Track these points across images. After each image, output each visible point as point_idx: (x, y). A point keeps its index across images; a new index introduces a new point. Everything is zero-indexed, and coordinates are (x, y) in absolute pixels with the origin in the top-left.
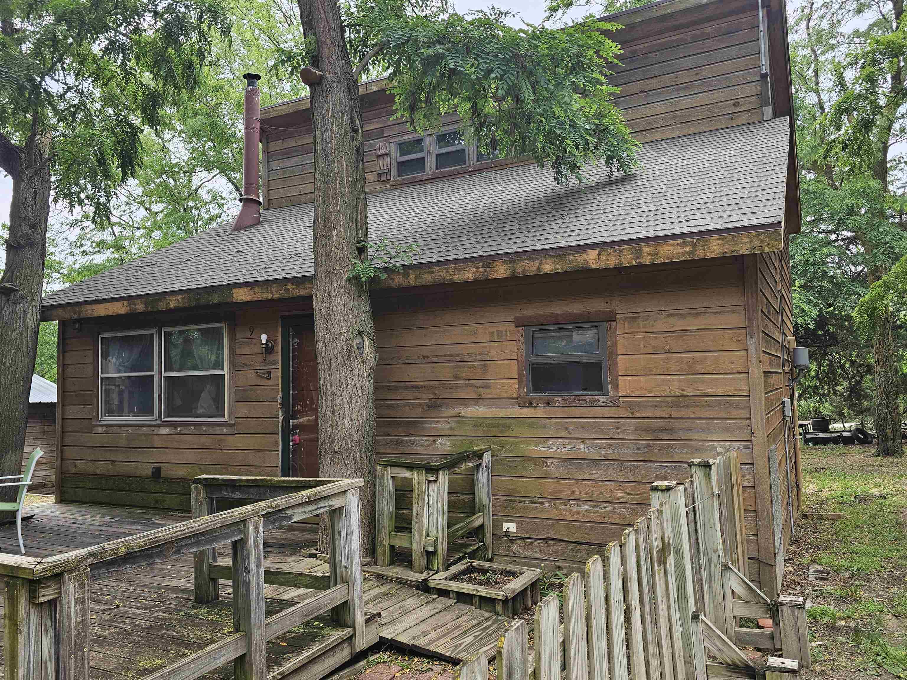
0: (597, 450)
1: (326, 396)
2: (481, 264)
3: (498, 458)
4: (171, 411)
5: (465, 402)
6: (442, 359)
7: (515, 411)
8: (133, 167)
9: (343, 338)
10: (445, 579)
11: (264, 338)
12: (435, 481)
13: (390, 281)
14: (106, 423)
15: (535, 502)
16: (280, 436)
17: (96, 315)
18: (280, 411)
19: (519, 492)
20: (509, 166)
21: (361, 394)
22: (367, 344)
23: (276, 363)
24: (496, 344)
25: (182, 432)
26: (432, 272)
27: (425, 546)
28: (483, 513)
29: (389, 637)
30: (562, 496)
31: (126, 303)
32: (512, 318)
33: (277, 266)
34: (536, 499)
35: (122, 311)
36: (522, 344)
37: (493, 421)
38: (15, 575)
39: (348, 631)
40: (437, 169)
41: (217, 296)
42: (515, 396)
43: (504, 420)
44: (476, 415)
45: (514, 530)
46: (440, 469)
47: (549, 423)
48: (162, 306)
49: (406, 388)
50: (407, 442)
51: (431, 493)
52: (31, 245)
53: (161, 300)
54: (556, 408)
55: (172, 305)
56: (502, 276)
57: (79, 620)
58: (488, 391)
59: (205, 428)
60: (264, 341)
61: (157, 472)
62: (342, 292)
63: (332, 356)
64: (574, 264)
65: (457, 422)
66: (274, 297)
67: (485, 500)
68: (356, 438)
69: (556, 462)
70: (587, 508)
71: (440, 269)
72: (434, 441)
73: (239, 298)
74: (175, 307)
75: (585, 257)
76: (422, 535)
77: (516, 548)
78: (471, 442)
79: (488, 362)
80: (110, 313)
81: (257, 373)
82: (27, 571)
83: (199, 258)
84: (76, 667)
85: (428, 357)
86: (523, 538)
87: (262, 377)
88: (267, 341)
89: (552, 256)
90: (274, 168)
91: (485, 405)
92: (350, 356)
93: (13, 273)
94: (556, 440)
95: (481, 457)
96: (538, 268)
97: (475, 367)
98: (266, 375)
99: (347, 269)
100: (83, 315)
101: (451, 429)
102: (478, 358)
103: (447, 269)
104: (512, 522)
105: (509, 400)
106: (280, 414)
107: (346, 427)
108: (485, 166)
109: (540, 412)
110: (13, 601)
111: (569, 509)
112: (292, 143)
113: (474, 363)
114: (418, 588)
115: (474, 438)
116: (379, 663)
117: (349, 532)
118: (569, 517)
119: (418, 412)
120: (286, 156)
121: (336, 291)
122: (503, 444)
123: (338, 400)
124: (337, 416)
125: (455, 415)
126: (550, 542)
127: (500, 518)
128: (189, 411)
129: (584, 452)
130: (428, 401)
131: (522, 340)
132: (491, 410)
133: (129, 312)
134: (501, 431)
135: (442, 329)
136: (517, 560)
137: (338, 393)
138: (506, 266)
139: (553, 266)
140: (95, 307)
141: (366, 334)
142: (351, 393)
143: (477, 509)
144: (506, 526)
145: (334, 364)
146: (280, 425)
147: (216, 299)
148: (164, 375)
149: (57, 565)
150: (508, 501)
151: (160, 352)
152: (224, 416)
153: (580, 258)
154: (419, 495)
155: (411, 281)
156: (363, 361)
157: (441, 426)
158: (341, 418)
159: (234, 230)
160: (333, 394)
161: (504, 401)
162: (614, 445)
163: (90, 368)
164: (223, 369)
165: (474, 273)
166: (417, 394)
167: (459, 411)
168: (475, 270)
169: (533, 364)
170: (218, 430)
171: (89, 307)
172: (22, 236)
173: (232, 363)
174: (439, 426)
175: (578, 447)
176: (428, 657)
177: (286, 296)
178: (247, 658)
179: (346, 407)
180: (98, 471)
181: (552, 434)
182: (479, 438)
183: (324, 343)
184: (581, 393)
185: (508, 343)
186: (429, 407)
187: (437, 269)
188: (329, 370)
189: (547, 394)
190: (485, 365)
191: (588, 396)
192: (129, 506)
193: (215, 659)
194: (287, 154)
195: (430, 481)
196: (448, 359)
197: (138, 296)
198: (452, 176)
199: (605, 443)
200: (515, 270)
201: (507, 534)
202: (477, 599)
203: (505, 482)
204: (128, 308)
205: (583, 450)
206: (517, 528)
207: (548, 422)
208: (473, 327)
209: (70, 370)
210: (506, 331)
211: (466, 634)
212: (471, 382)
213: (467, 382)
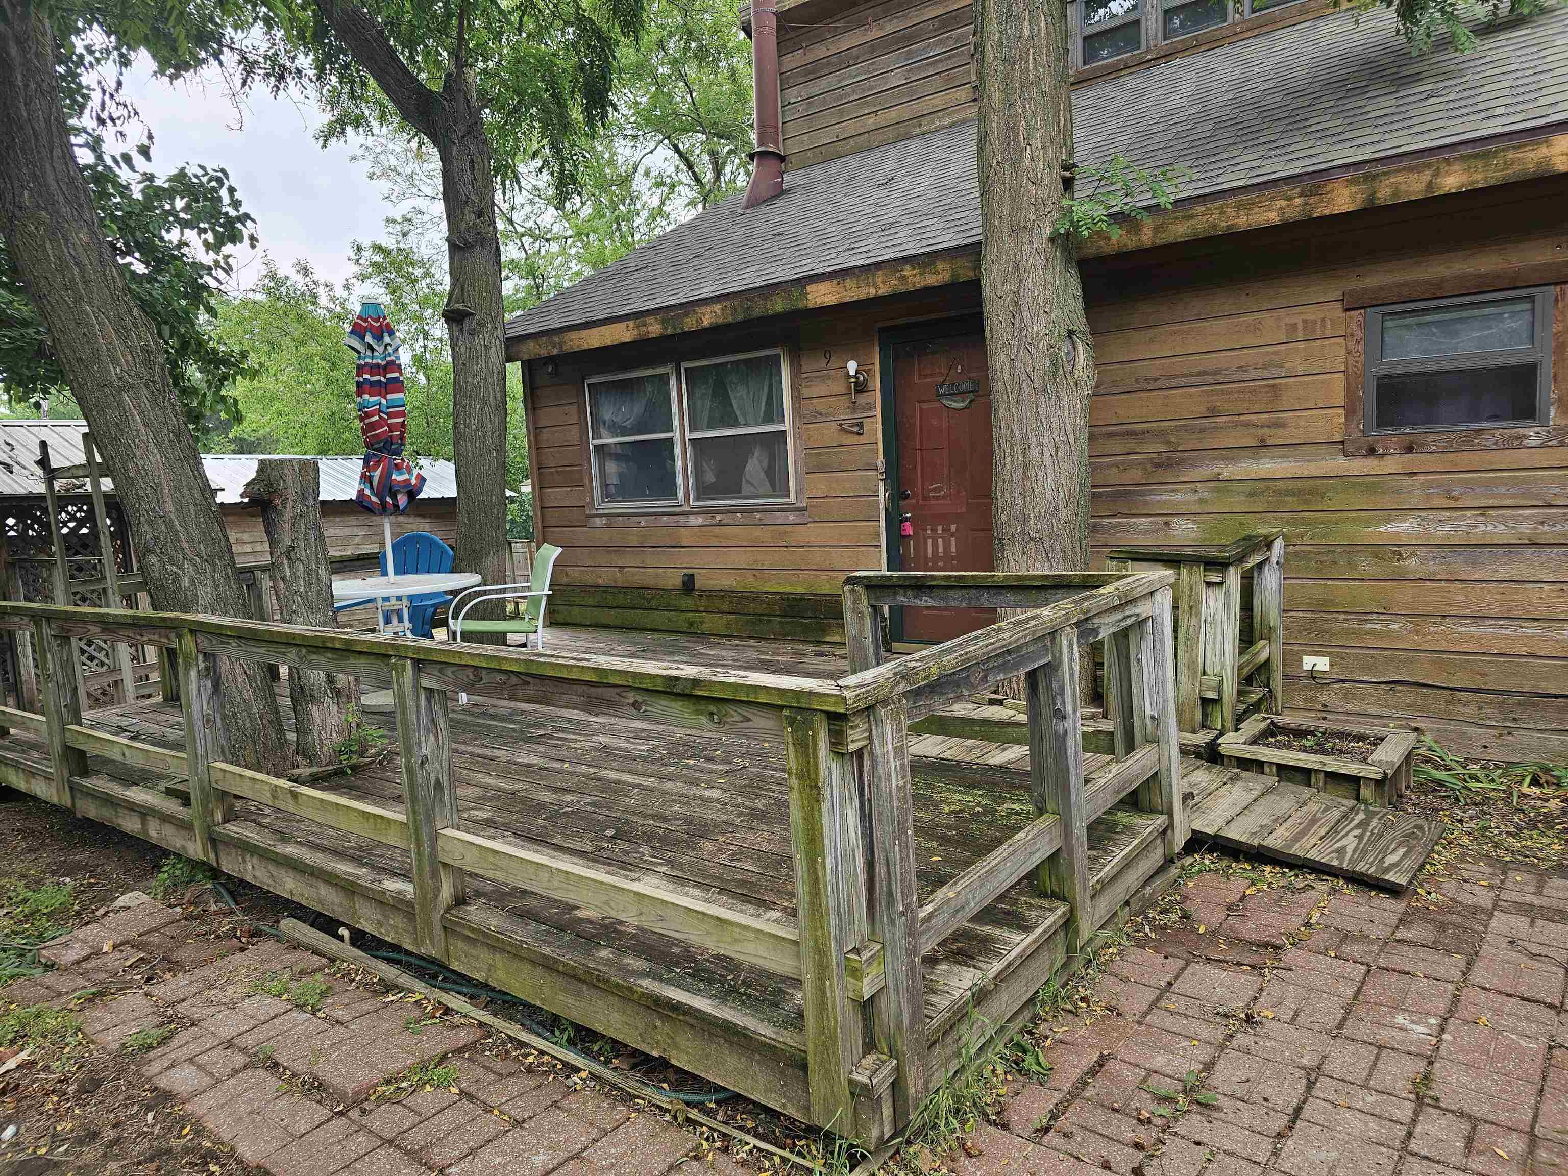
0: (1513, 528)
1: (1012, 448)
2: (1298, 190)
3: (1297, 549)
4: (703, 491)
5: (1230, 453)
6: (1181, 381)
7: (1338, 464)
8: (603, 107)
9: (1043, 345)
10: (1245, 743)
11: (852, 366)
12: (1221, 584)
13: (1102, 243)
14: (606, 511)
15: (1372, 622)
16: (883, 523)
17: (586, 347)
18: (881, 484)
19: (1338, 605)
20: (1227, 41)
21: (1072, 442)
22: (1081, 354)
23: (871, 407)
24: (1302, 345)
25: (724, 522)
26: (1191, 217)
27: (1200, 691)
28: (1269, 639)
29: (1211, 831)
30: (1430, 610)
31: (631, 324)
32: (1337, 295)
33: (870, 243)
34: (1375, 616)
35: (627, 337)
36: (1358, 342)
37: (1290, 485)
38: (804, 705)
39: (1161, 820)
40: (1085, 63)
41: (780, 300)
42: (1338, 438)
43: (1312, 482)
44: (1253, 476)
45: (1327, 668)
46: (1231, 564)
47: (1410, 483)
48: (689, 324)
49: (1111, 435)
50: (1113, 526)
51: (1211, 604)
52: (483, 242)
53: (686, 315)
54: (1428, 456)
55: (706, 323)
56: (1344, 209)
57: (900, 783)
58: (1280, 431)
59: (758, 516)
60: (852, 373)
61: (689, 584)
62: (1040, 261)
63: (1024, 377)
64: (1517, 167)
65: (1218, 490)
66: (880, 292)
67: (1274, 618)
68: (1063, 515)
69: (1420, 552)
70: (1486, 629)
71: (1208, 209)
72: (1167, 524)
73: (819, 300)
74: (711, 324)
75: (1544, 151)
76: (1196, 672)
77: (1325, 696)
78: (1241, 524)
79: (1283, 381)
80: (608, 342)
81: (841, 425)
82: (832, 700)
83: (712, 251)
84: (901, 859)
85: (1156, 380)
86: (1343, 681)
87: (852, 432)
88: (857, 372)
89: (1462, 158)
90: (793, 101)
91: (1272, 458)
92: (1055, 374)
93: (462, 288)
94: (1423, 514)
95: (1269, 545)
96: (1430, 185)
97: (1253, 391)
98: (855, 429)
99: (1049, 219)
100: (566, 348)
101: (1201, 501)
102: (1261, 373)
103: (1222, 207)
104: (1323, 654)
105: (1324, 447)
106: (881, 489)
107: (1049, 496)
108: (1180, 47)
109: (1392, 464)
110: (805, 748)
111: (1443, 631)
112: (820, 51)
113: (1251, 384)
114: (1199, 756)
115: (1247, 516)
116: (1201, 871)
117: (1159, 658)
118: (1444, 646)
119: (1136, 475)
120: (812, 76)
121: (1031, 260)
122: (1306, 523)
123: (1035, 453)
124: (1033, 479)
125: (1209, 478)
126: (1399, 688)
127: (1296, 648)
128: (734, 490)
129: (1485, 533)
130: (1155, 455)
131: (1359, 334)
132: (1284, 465)
133: (638, 338)
134: (1307, 502)
135: (1185, 327)
136: (1330, 717)
137: (1034, 441)
138: (1354, 189)
139: (1464, 178)
140: (585, 333)
141: (1080, 335)
142: (1057, 439)
143: (1257, 633)
144: (1308, 662)
145: (1027, 391)
146: (882, 507)
147: (779, 305)
148: (688, 436)
149: (869, 691)
150: (1314, 621)
151: (680, 401)
152: (788, 496)
153: (1532, 155)
154: (1191, 608)
155: (1144, 238)
156: (1076, 384)
157: (1180, 497)
158: (1040, 483)
159: (747, 208)
160: (1025, 442)
161: (1313, 448)
162: (1553, 518)
163: (575, 431)
164: (783, 422)
165: (1281, 208)
166: (1132, 445)
167: (1220, 470)
168: (1283, 203)
169: (1380, 378)
170: (780, 517)
171: (574, 335)
172: (468, 230)
173: (796, 410)
174: (1177, 497)
175: (1470, 523)
176: (1291, 867)
177: (902, 289)
178: (1064, 855)
179: (1049, 463)
180: (600, 582)
181: (1415, 502)
182: (1258, 516)
183: (1009, 356)
184: (1485, 425)
185: (1327, 342)
186: (1157, 465)
187: (1200, 209)
188: (1018, 402)
189: (1408, 431)
190: (1274, 386)
191: (1502, 430)
192: (650, 630)
193: (1031, 854)
194: (813, 72)
195: (1209, 584)
196: (1200, 379)
197: (648, 311)
198: (1114, 72)
199: (1533, 515)
200: (1375, 193)
201: (1312, 675)
202: (1322, 776)
203: (1312, 587)
204: (636, 332)
205: (1482, 528)
206: (1331, 665)
207: (1407, 481)
208: (1250, 318)
209: (545, 436)
210: (1323, 320)
211: (1337, 833)
212: (1242, 418)
213: (1236, 418)
